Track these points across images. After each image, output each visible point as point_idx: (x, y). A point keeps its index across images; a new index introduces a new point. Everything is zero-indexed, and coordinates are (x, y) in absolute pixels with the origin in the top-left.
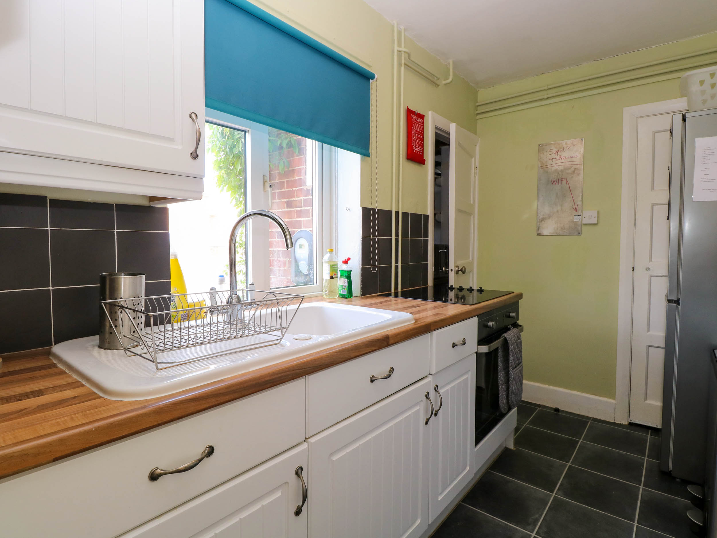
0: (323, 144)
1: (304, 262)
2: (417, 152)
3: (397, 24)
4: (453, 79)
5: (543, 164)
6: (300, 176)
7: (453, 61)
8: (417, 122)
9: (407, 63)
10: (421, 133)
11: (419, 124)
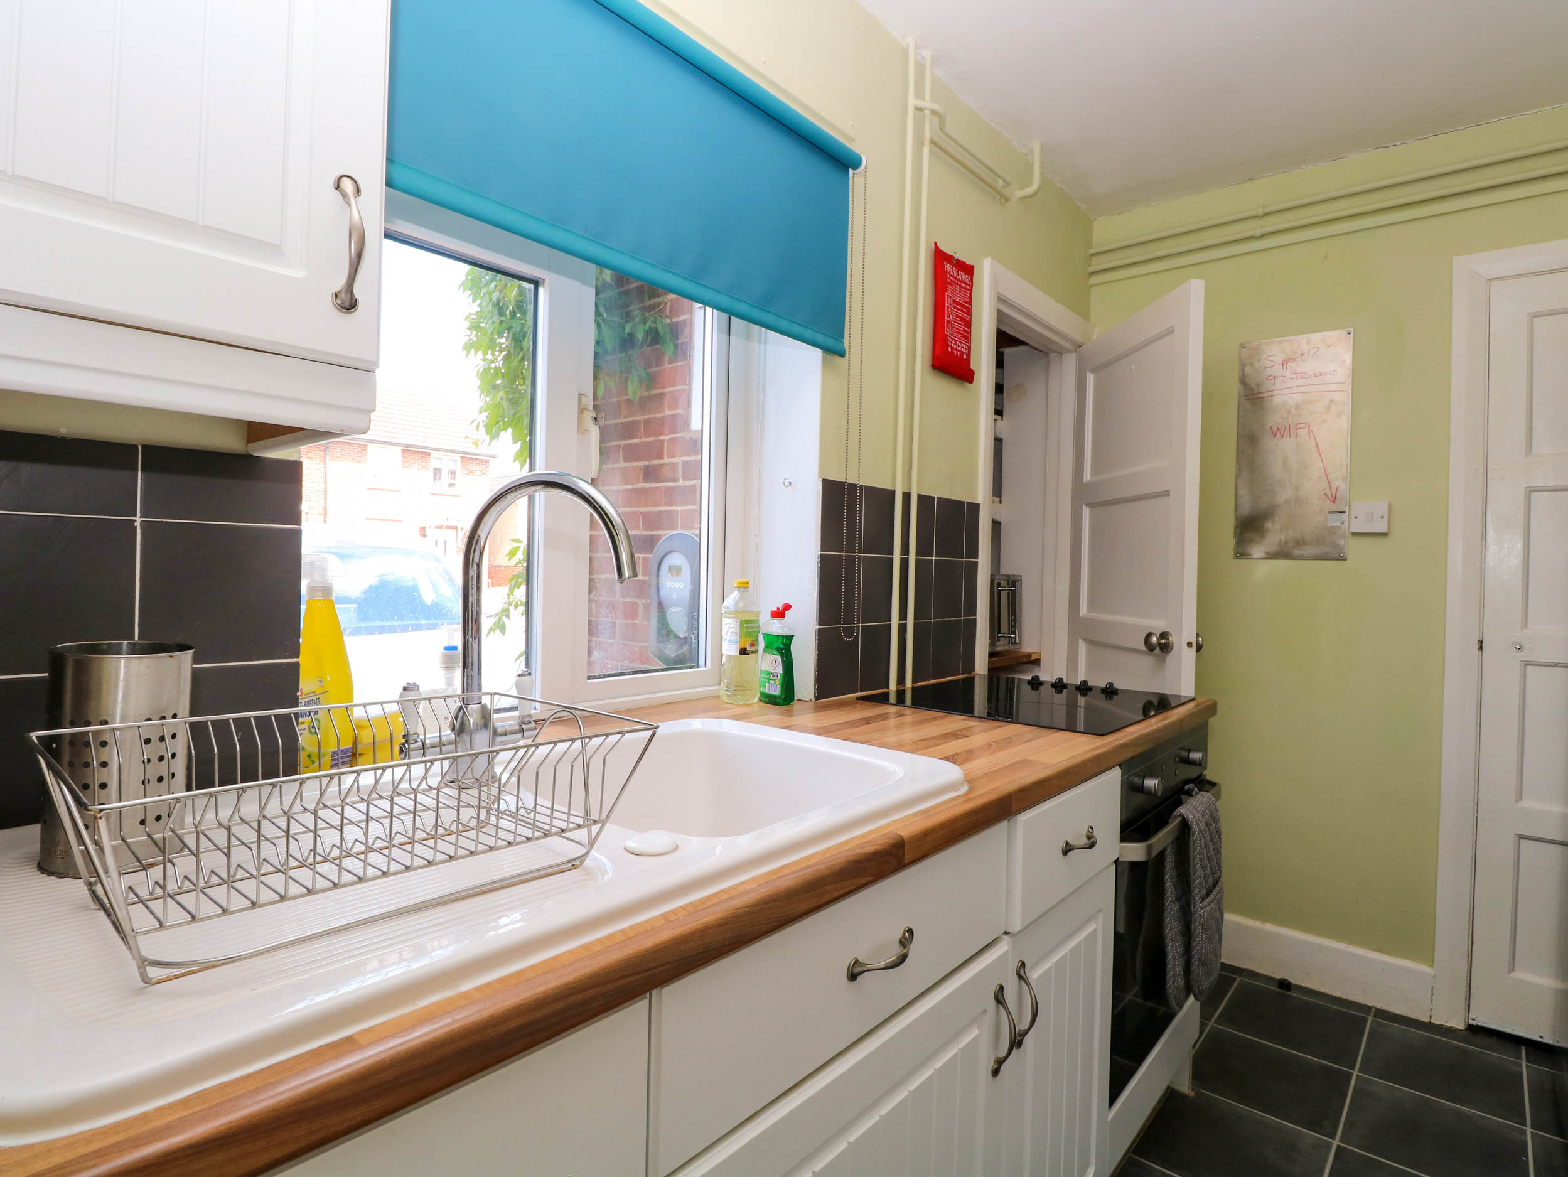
0: (732, 317)
1: (680, 609)
2: (955, 352)
3: (917, 46)
4: (1039, 188)
5: (1251, 389)
6: (676, 407)
7: (1041, 145)
8: (956, 281)
9: (937, 139)
10: (967, 307)
11: (961, 286)
